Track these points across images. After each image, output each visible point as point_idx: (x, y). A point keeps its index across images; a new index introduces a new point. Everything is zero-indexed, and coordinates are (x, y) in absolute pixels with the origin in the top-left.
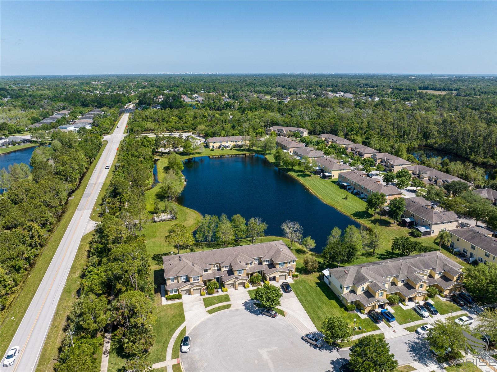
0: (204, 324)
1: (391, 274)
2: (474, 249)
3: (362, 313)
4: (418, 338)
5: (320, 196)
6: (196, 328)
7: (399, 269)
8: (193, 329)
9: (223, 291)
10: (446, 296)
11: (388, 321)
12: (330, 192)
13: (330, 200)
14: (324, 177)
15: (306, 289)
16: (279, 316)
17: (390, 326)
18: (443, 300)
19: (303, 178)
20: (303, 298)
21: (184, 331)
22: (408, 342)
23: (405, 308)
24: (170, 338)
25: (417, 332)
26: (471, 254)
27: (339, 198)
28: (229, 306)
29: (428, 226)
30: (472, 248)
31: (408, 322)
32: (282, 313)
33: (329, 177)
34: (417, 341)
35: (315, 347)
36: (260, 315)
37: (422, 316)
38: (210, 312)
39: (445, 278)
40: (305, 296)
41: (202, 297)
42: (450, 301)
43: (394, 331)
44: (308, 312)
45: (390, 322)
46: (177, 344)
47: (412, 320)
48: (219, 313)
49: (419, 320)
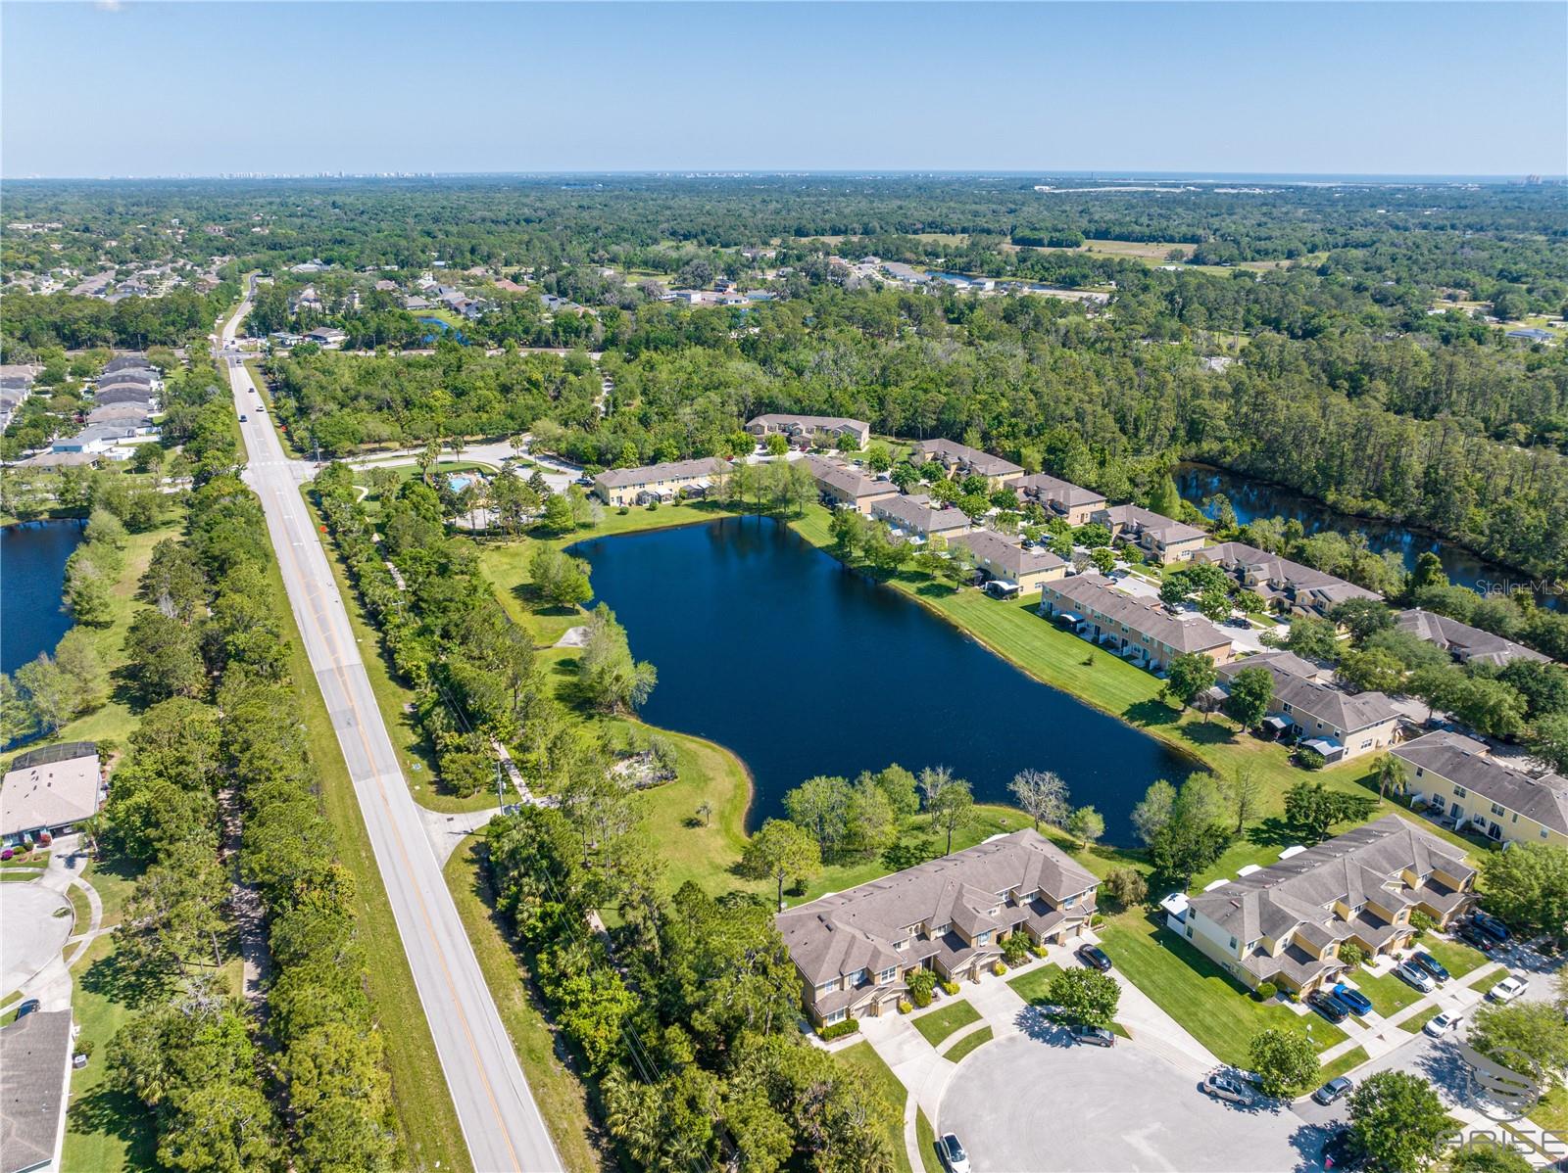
0: (956, 1090)
1: (1331, 896)
2: (1463, 796)
3: (1293, 1001)
4: (1435, 1047)
5: (1016, 660)
6: (945, 1108)
7: (1343, 879)
8: (941, 1111)
9: (948, 993)
10: (1446, 930)
11: (1358, 1012)
12: (1038, 644)
13: (1049, 671)
14: (997, 593)
15: (1140, 957)
16: (1119, 1040)
17: (1367, 1026)
18: (1443, 938)
19: (938, 600)
20: (1146, 982)
21: (922, 1121)
22: (1419, 1060)
23: (1376, 973)
24: (903, 1146)
25: (1429, 1033)
26: (1456, 807)
27: (1072, 662)
28: (985, 1035)
29: (1335, 739)
30: (1456, 793)
31: (1399, 1010)
32: (1122, 1032)
33: (1012, 593)
34: (1437, 1054)
35: (1239, 1105)
36: (1074, 1046)
37: (1420, 988)
38: (954, 1055)
39: (1437, 886)
40: (1148, 977)
41: (907, 1018)
42: (1459, 941)
43: (1381, 1037)
44: (1177, 1019)
45: (1362, 1014)
46: (929, 1159)
47: (1406, 1002)
48: (976, 1057)
49: (1417, 999)
